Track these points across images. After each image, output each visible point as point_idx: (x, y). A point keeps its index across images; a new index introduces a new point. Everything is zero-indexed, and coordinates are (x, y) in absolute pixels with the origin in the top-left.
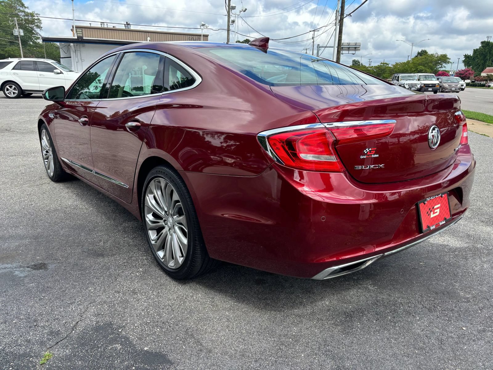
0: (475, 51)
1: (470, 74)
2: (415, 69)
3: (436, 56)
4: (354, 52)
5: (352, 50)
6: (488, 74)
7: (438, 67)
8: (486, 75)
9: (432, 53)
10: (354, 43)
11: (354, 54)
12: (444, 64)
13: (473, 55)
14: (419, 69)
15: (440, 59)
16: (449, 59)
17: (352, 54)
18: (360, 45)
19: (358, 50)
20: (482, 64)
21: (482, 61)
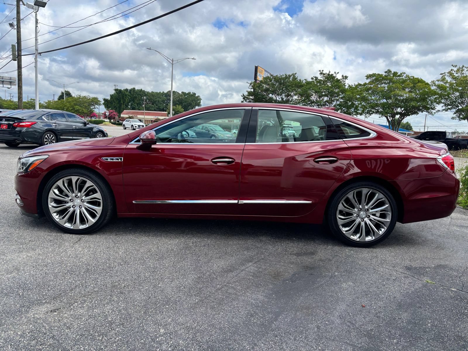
0: (112, 96)
1: (114, 115)
2: (71, 108)
3: (88, 98)
4: (9, 86)
5: (7, 84)
6: (130, 115)
7: (92, 107)
8: (128, 117)
9: (85, 96)
10: (9, 77)
11: (9, 88)
12: (96, 106)
13: (110, 99)
14: (76, 109)
15: (92, 101)
16: (100, 101)
17: (7, 88)
18: (15, 80)
19: (14, 85)
20: (119, 107)
21: (118, 105)
